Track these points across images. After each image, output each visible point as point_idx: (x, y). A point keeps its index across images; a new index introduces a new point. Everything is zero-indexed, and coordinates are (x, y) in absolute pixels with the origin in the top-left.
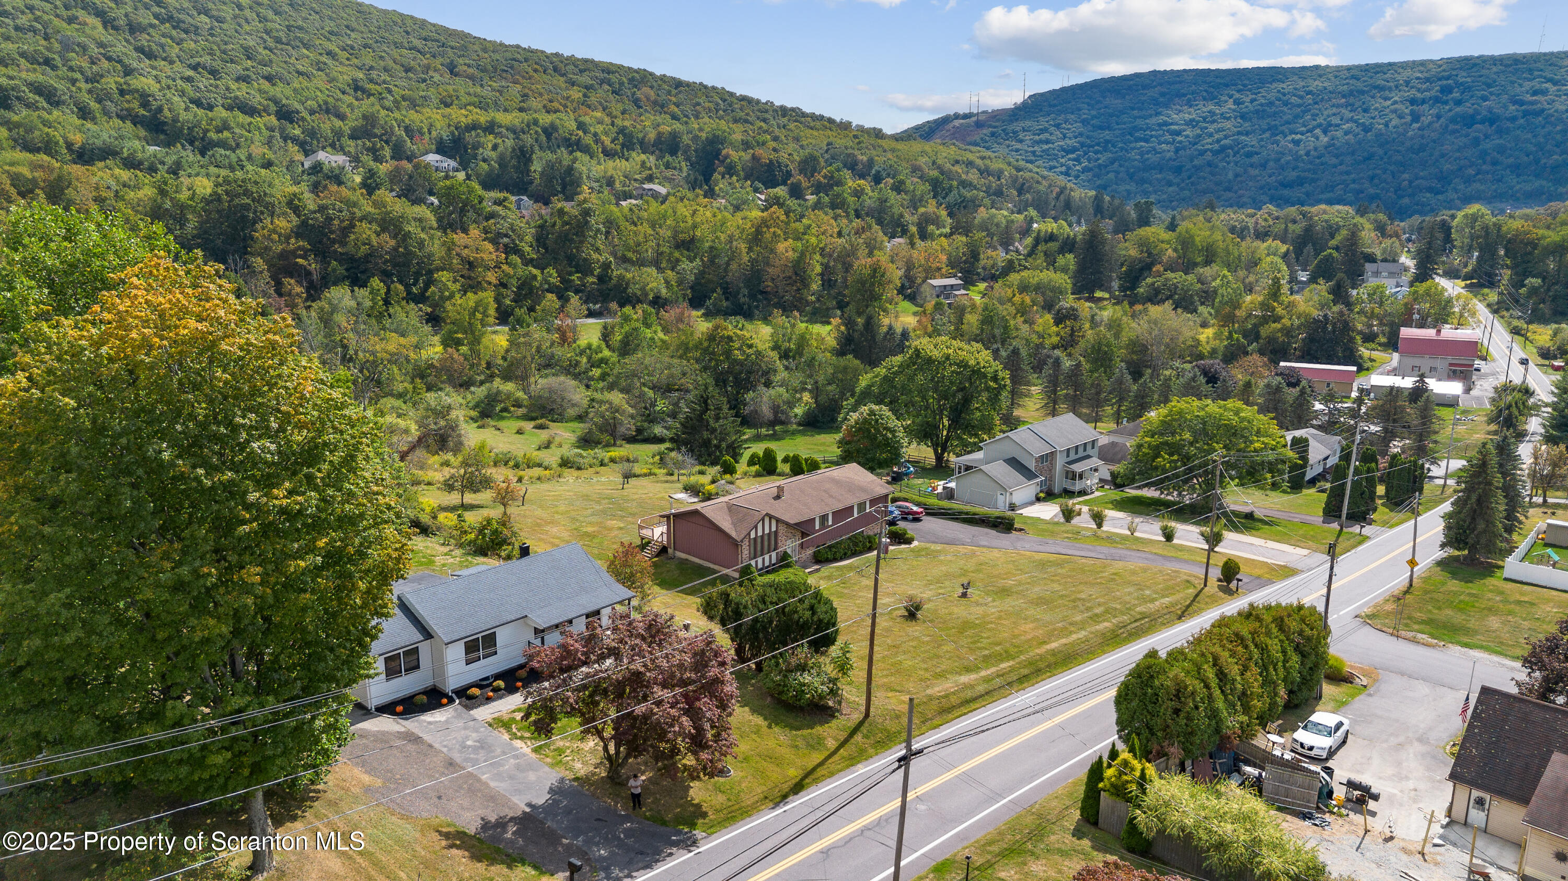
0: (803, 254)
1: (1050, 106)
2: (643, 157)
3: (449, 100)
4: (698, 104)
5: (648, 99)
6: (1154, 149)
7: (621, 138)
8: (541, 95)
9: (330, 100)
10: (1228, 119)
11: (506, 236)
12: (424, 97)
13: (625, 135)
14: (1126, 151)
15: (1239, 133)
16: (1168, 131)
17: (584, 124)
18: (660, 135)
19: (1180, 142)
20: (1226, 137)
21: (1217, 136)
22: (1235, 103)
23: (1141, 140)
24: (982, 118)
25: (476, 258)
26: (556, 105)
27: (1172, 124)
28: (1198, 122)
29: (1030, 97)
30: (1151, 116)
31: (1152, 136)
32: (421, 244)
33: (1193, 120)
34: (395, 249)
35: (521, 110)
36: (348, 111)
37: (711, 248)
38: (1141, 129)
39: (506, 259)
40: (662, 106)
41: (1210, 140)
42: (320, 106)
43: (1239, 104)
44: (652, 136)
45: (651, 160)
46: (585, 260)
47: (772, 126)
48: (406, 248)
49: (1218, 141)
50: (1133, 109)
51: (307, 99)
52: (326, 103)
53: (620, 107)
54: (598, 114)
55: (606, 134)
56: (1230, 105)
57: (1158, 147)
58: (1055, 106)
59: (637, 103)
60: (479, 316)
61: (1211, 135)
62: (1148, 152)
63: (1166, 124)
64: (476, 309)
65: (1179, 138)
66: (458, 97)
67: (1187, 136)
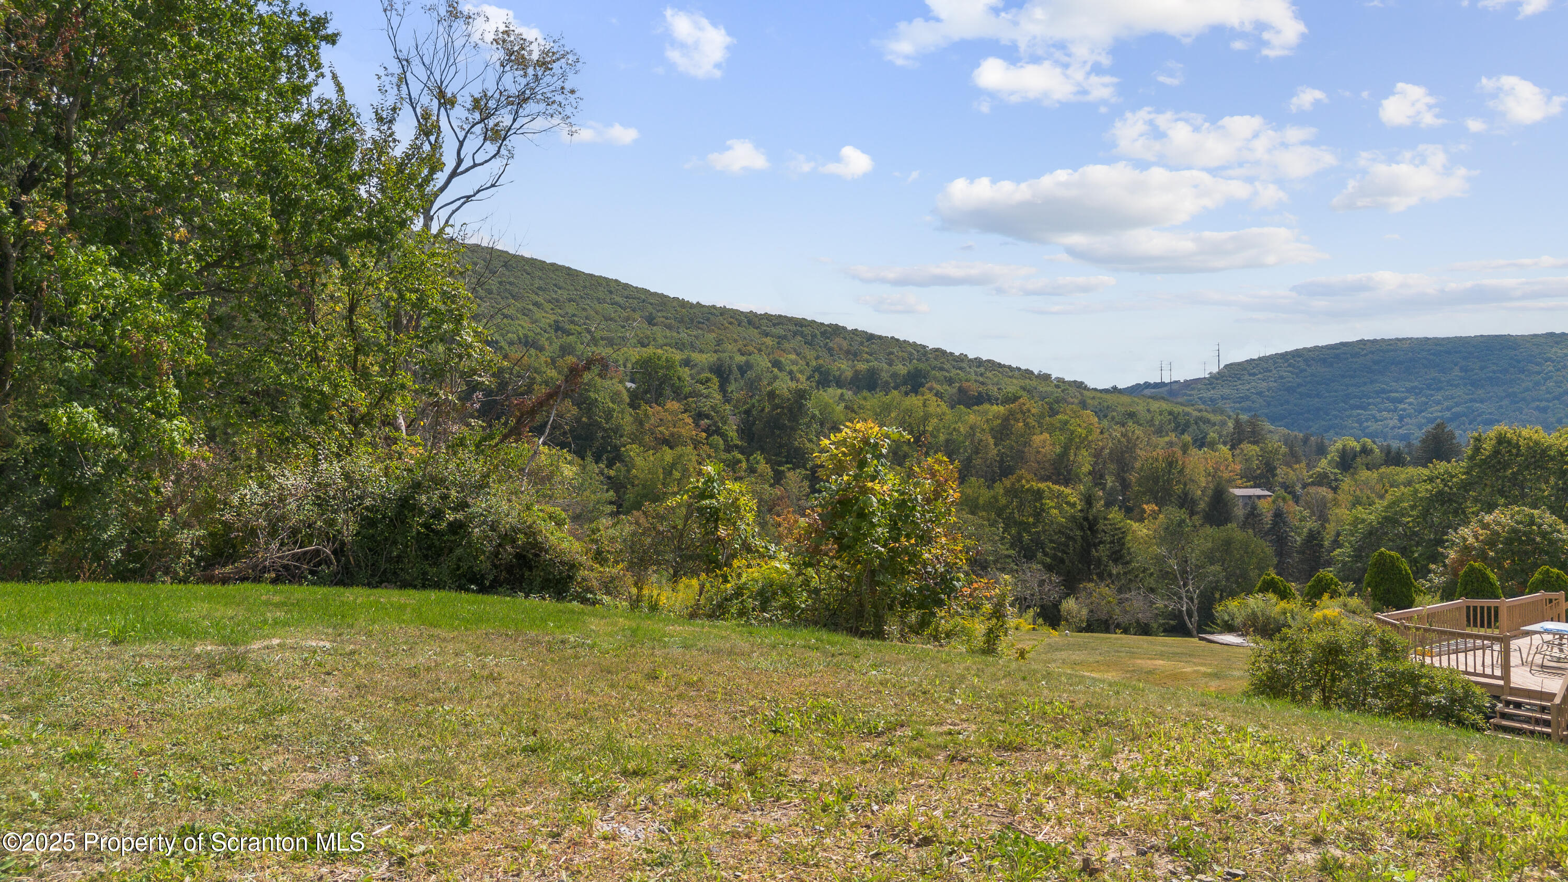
0: (1066, 448)
1: (1250, 375)
2: (839, 391)
3: (646, 341)
4: (892, 353)
5: (841, 349)
6: (1374, 417)
7: (817, 376)
8: (736, 341)
9: (530, 334)
10: (1457, 386)
11: (708, 417)
12: (623, 338)
13: (821, 373)
14: (1342, 418)
15: (1472, 400)
16: (1388, 399)
17: (780, 362)
18: (857, 373)
19: (1404, 410)
20: (1457, 405)
21: (1446, 404)
22: (1461, 369)
23: (1358, 407)
24: (1175, 387)
25: (672, 435)
26: (751, 348)
27: (1391, 391)
28: (1422, 389)
29: (1226, 366)
30: (1365, 384)
31: (1369, 404)
32: (609, 415)
33: (1416, 387)
34: (578, 420)
35: (715, 352)
36: (546, 344)
37: (947, 441)
38: (1356, 397)
39: (707, 439)
40: (855, 355)
41: (1439, 408)
42: (519, 339)
43: (1466, 371)
44: (849, 374)
45: (849, 394)
46: (797, 450)
47: (969, 373)
48: (589, 418)
49: (1448, 409)
50: (1343, 376)
51: (508, 332)
52: (526, 336)
53: (814, 354)
54: (793, 357)
55: (801, 372)
56: (1457, 372)
57: (1378, 415)
58: (1254, 375)
59: (830, 350)
60: (677, 475)
61: (1438, 403)
62: (1367, 420)
63: (1383, 391)
64: (673, 466)
65: (1401, 406)
66: (654, 339)
67: (1410, 404)
